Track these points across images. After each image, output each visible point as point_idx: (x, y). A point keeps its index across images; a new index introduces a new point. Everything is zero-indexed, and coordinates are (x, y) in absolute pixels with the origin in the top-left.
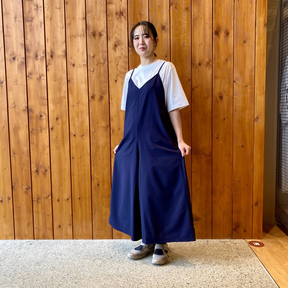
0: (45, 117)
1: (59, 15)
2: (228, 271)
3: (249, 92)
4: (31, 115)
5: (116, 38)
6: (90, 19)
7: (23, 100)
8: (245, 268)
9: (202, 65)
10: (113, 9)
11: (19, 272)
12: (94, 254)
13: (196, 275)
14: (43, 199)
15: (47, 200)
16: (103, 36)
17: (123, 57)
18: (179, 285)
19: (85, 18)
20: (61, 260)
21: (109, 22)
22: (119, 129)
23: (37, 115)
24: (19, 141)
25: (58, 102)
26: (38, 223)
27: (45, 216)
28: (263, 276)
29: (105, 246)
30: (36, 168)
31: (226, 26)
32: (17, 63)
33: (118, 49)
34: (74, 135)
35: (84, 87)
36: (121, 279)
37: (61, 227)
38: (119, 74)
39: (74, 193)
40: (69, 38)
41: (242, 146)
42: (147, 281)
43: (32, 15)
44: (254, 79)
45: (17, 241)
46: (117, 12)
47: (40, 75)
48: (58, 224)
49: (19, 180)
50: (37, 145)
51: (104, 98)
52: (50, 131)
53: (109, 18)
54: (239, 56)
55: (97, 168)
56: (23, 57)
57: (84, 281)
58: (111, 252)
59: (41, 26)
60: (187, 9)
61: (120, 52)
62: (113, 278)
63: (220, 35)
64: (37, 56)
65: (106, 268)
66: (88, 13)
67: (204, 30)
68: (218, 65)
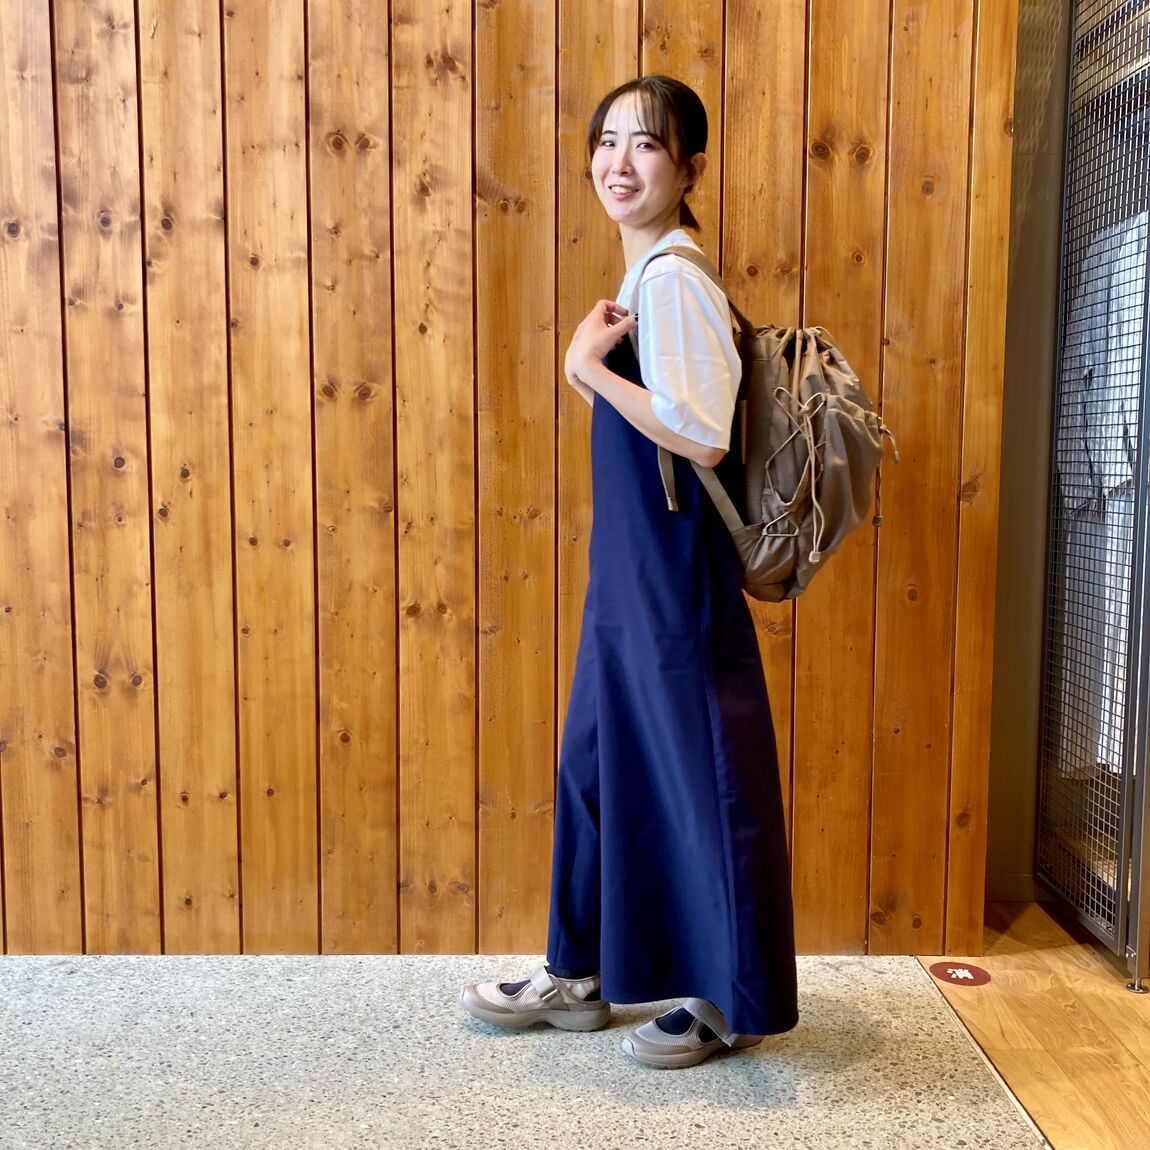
0: (134, 466)
1: (198, 58)
2: (851, 1078)
3: (940, 384)
4: (77, 458)
5: (426, 158)
6: (324, 79)
7: (48, 397)
8: (918, 1065)
9: (763, 274)
10: (416, 42)
11: (26, 1083)
12: (326, 1012)
13: (727, 1091)
14: (121, 794)
15: (139, 797)
16: (373, 150)
17: (453, 233)
18: (662, 1131)
19: (305, 78)
20: (194, 1035)
21: (398, 95)
22: (432, 519)
23: (103, 458)
24: (27, 558)
25: (189, 405)
26: (103, 890)
27: (129, 859)
28: (987, 1096)
29: (371, 980)
30: (96, 668)
31: (857, 122)
32: (23, 247)
33: (433, 203)
34: (253, 542)
35: (293, 349)
36: (437, 1107)
37: (195, 903)
38: (435, 302)
39: (247, 770)
40: (239, 154)
41: (911, 591)
42: (537, 1116)
43: (89, 56)
44: (960, 334)
45: (12, 960)
46: (432, 57)
47: (117, 296)
48: (184, 896)
49: (25, 717)
50: (102, 578)
51: (376, 395)
52: (157, 523)
53: (399, 77)
54: (904, 244)
55: (340, 671)
56: (49, 225)
57: (287, 1117)
58: (395, 1005)
59: (127, 102)
60: (706, 51)
61: (441, 213)
62: (405, 1106)
63: (833, 158)
64: (106, 222)
65: (377, 1066)
66: (314, 58)
67: (773, 136)
68: (825, 276)
